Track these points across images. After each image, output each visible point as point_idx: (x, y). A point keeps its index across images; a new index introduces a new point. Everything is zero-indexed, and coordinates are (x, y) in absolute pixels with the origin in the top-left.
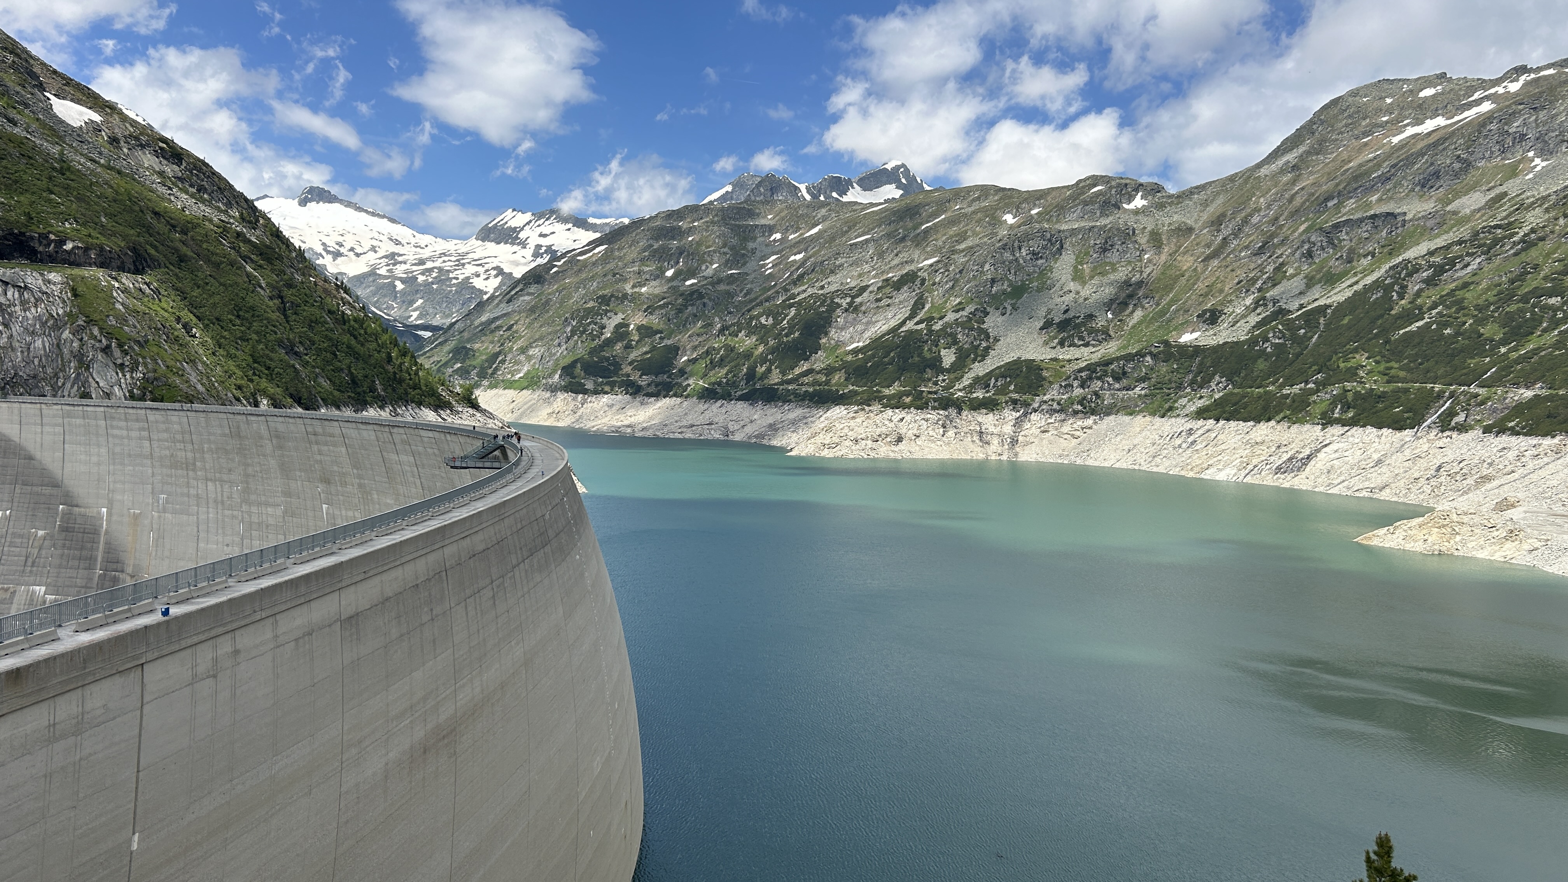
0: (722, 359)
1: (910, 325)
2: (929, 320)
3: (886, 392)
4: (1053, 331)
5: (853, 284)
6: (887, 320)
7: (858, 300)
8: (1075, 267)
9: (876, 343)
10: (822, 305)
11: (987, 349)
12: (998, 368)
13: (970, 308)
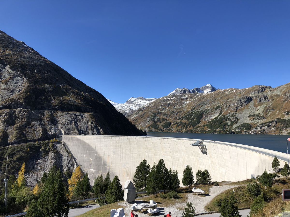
0: (180, 125)
1: (220, 116)
2: (224, 115)
3: (216, 130)
4: (251, 117)
5: (206, 109)
6: (214, 116)
7: (208, 112)
8: (254, 104)
9: (213, 120)
10: (200, 113)
11: (237, 121)
12: (240, 125)
13: (233, 113)
